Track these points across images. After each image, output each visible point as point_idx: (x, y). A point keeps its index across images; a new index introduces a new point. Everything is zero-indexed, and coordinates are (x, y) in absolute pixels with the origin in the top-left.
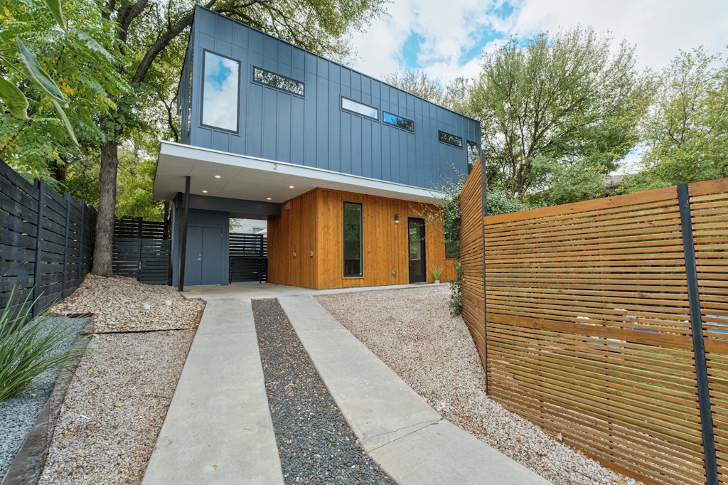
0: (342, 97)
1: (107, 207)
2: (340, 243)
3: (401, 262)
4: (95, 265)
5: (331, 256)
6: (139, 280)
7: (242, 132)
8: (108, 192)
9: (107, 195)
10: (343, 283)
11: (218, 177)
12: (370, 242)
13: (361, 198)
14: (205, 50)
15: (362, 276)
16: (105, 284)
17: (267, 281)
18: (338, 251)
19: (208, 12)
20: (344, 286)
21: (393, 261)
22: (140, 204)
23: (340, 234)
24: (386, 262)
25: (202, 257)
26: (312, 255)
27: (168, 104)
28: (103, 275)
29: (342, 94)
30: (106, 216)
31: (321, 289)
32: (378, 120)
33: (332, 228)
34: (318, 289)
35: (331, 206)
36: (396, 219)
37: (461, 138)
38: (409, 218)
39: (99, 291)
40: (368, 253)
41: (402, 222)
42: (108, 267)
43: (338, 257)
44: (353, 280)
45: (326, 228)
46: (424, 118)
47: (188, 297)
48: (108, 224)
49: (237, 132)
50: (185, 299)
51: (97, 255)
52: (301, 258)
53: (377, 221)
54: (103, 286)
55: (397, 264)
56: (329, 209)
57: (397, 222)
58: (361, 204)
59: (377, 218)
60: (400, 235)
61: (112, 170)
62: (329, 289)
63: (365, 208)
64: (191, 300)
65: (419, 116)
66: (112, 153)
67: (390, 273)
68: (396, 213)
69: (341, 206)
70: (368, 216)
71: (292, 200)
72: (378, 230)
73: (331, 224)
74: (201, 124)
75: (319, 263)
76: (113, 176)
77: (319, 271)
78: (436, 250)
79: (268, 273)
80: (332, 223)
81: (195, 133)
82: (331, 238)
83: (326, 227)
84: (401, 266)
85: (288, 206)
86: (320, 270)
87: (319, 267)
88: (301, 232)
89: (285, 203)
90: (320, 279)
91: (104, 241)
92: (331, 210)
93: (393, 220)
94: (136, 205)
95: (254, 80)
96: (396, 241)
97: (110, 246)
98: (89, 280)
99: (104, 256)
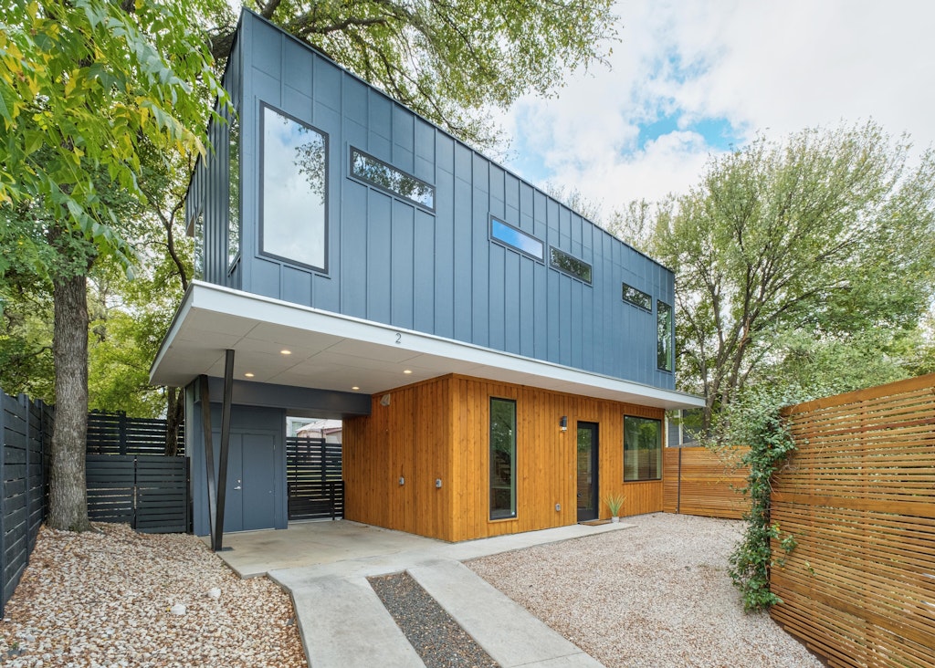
0: (493, 217)
1: (72, 403)
2: (485, 466)
3: (567, 492)
4: (55, 511)
5: (471, 488)
6: (134, 527)
7: (333, 272)
8: (73, 374)
9: (70, 380)
10: (488, 530)
11: (286, 352)
12: (526, 461)
13: (514, 391)
14: (263, 104)
15: (515, 516)
16: (78, 550)
17: (343, 516)
18: (482, 479)
19: (266, 27)
20: (491, 533)
21: (557, 490)
22: (123, 390)
23: (485, 451)
24: (548, 492)
25: (242, 485)
26: (440, 485)
27: (167, 215)
28: (71, 529)
29: (493, 212)
30: (70, 419)
31: (457, 542)
32: (543, 261)
33: (472, 442)
34: (452, 543)
35: (471, 404)
36: (562, 424)
37: (650, 297)
38: (579, 422)
39: (69, 568)
40: (524, 479)
41: (570, 429)
42: (79, 514)
43: (482, 489)
44: (502, 524)
45: (465, 442)
46: (605, 262)
47: (244, 571)
48: (75, 434)
49: (326, 271)
50: (237, 575)
51: (57, 493)
52: (414, 487)
53: (537, 427)
54: (77, 555)
55: (562, 498)
56: (468, 410)
57: (564, 428)
58: (515, 401)
59: (537, 423)
60: (566, 449)
61: (78, 334)
62: (469, 540)
63: (519, 406)
64: (251, 578)
65: (598, 259)
66: (76, 299)
67: (553, 508)
68: (562, 415)
69: (486, 404)
70: (524, 420)
71: (394, 392)
72: (537, 441)
73: (472, 434)
74: (261, 252)
75: (454, 501)
76: (80, 344)
77: (454, 513)
78: (612, 470)
79: (346, 506)
80: (474, 433)
81: (251, 267)
82: (472, 458)
83: (465, 439)
84: (566, 496)
85: (387, 400)
86: (456, 511)
87: (454, 506)
88: (414, 446)
89: (381, 395)
90: (456, 526)
91: (70, 464)
92: (472, 411)
93: (557, 424)
94: (115, 392)
95: (352, 174)
96: (562, 458)
97: (81, 476)
98: (45, 542)
99: (71, 492)
